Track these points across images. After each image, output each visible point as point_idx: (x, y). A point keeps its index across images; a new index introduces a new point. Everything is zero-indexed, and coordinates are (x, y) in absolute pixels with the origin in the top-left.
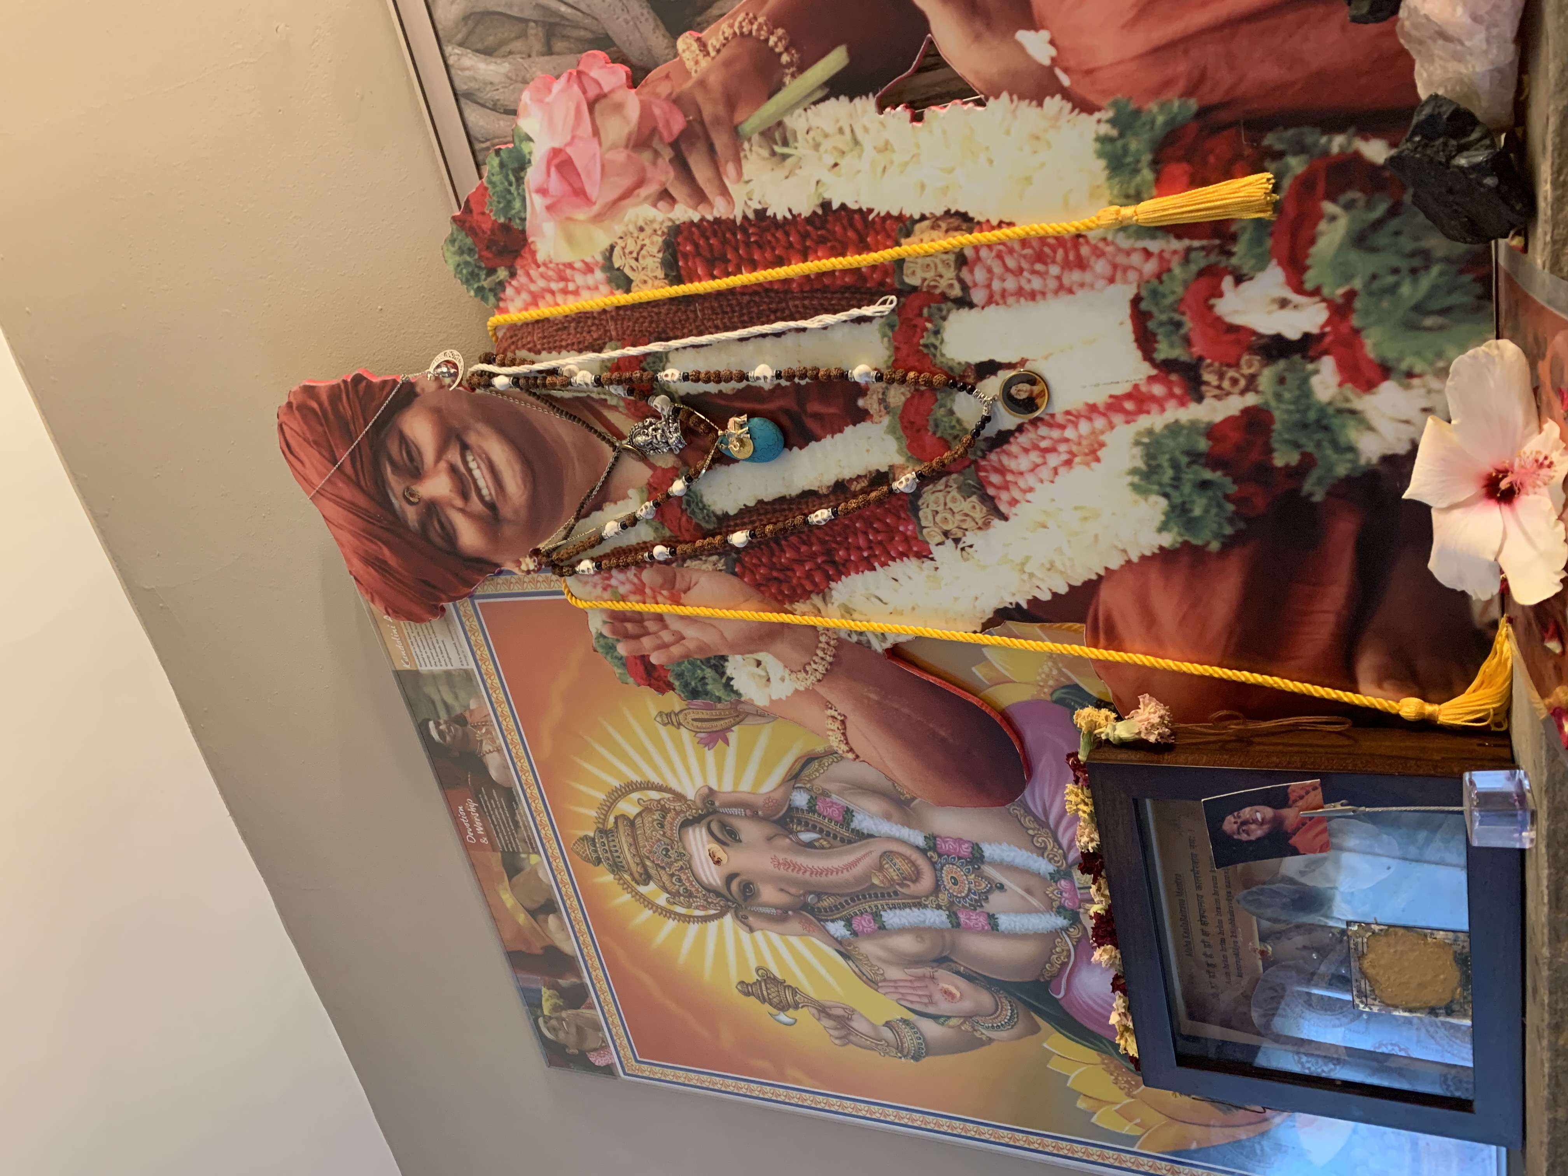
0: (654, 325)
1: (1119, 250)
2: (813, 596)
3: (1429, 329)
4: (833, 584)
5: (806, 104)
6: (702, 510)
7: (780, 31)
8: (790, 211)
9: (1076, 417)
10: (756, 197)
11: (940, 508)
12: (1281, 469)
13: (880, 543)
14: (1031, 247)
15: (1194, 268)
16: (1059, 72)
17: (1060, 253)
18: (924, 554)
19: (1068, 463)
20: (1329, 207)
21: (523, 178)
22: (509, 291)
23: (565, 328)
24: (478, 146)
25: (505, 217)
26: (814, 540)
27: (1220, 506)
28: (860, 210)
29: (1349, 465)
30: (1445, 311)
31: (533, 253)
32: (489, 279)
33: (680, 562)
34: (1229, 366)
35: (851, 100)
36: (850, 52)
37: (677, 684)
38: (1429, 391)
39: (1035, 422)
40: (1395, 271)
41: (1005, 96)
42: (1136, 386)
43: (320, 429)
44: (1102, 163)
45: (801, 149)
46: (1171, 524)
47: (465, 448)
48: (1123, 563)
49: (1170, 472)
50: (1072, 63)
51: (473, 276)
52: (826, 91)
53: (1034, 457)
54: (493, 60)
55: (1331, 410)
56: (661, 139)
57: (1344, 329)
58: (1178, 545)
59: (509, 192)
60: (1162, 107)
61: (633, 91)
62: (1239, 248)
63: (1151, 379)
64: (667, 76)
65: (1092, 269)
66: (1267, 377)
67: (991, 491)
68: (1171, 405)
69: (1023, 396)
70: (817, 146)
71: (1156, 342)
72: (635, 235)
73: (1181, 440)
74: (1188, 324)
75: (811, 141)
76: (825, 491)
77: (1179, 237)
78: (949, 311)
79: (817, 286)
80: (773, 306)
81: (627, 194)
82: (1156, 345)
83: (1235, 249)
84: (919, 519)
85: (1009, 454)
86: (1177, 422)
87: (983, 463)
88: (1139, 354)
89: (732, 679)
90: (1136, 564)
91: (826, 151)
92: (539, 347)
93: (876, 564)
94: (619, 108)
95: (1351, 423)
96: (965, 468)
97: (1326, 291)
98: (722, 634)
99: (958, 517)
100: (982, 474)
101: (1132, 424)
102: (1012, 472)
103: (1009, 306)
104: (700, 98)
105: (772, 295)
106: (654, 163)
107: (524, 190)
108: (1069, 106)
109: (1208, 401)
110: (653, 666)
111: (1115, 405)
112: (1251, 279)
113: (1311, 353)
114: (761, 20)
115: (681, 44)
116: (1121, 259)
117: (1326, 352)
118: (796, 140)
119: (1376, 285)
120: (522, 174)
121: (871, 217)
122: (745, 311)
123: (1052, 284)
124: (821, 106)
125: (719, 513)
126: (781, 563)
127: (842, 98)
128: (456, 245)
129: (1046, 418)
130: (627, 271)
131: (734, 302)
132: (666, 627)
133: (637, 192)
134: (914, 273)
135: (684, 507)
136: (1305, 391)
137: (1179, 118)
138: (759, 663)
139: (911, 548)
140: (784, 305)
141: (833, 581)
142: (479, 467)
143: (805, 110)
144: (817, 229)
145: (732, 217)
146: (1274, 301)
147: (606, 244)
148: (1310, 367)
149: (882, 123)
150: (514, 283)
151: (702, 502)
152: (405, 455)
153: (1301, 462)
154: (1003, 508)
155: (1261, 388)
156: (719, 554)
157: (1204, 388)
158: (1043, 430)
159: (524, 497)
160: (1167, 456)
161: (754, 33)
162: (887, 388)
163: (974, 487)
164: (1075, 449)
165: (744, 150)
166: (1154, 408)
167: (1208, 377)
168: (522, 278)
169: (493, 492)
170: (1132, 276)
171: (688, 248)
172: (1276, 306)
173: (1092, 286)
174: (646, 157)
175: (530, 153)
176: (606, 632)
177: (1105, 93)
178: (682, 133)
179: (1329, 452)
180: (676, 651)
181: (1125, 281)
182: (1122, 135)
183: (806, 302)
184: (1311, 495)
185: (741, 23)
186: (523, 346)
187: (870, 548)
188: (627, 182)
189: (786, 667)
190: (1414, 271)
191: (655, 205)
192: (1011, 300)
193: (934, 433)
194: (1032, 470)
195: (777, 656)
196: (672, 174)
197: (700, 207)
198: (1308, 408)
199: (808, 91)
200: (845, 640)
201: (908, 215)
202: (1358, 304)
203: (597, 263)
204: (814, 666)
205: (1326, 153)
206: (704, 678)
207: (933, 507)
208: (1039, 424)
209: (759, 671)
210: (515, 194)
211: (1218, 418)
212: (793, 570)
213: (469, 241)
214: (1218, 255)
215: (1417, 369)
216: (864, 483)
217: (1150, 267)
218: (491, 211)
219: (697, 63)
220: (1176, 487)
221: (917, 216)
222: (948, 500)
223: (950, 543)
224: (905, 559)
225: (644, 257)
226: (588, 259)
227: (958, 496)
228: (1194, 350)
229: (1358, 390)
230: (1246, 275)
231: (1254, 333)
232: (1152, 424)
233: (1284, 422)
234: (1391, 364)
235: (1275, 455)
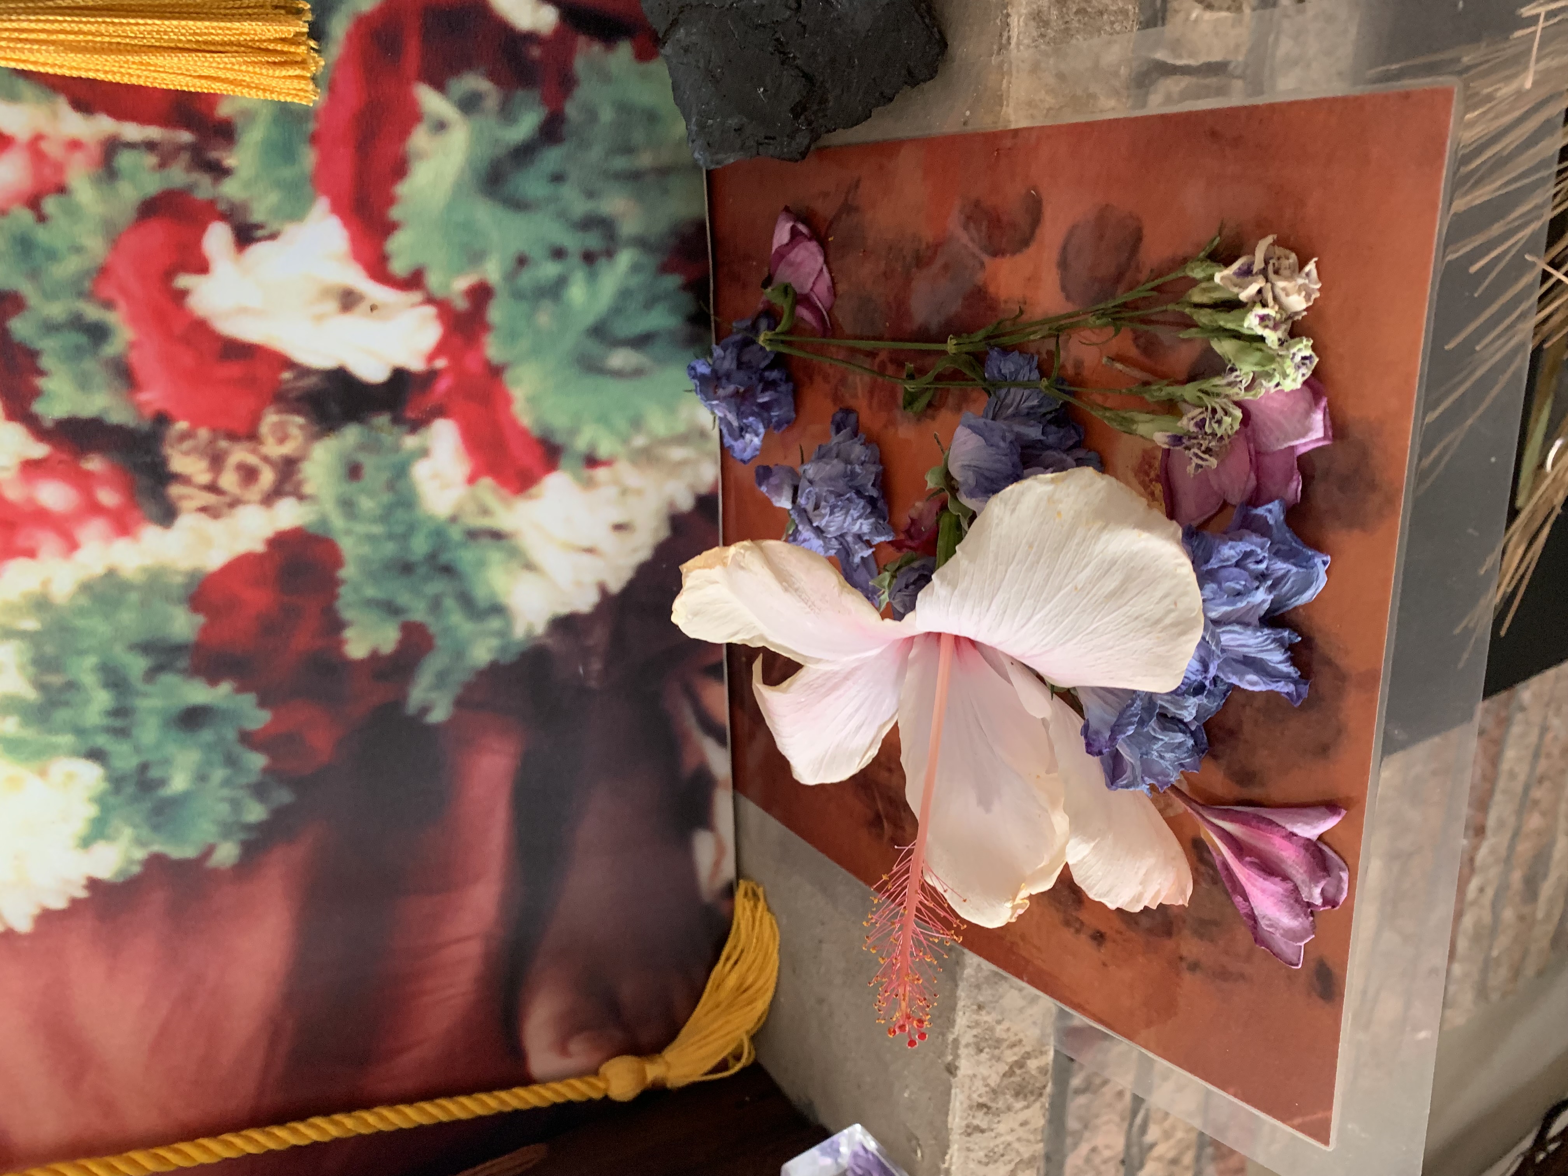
3: (618, 374)
12: (362, 662)
15: (129, 193)
20: (429, 100)
27: (231, 761)
29: (494, 642)
30: (641, 342)
34: (233, 437)
38: (624, 492)
40: (559, 254)
46: (116, 821)
55: (455, 534)
57: (471, 364)
58: (136, 869)
63: (31, 468)
66: (321, 462)
68: (92, 532)
71: (41, 373)
73: (127, 617)
74: (124, 330)
77: (84, 107)
82: (42, 383)
83: (230, 161)
86: (111, 574)
95: (495, 555)
97: (433, 281)
109: (187, 521)
112: (273, 236)
113: (410, 414)
117: (440, 412)
136: (402, 495)
146: (326, 292)
148: (410, 442)
153: (402, 644)
155: (308, 488)
157: (175, 490)
160: (91, 661)
166: (47, 541)
167: (185, 463)
172: (332, 306)
179: (456, 618)
184: (425, 710)
190: (589, 257)
198: (411, 529)
202: (495, 313)
211: (216, 560)
214: (189, 168)
215: (604, 450)
220: (122, 733)
228: (144, 396)
229: (504, 492)
230: (259, 226)
231: (287, 363)
232: (45, 583)
233: (364, 561)
234: (559, 439)
235: (349, 634)
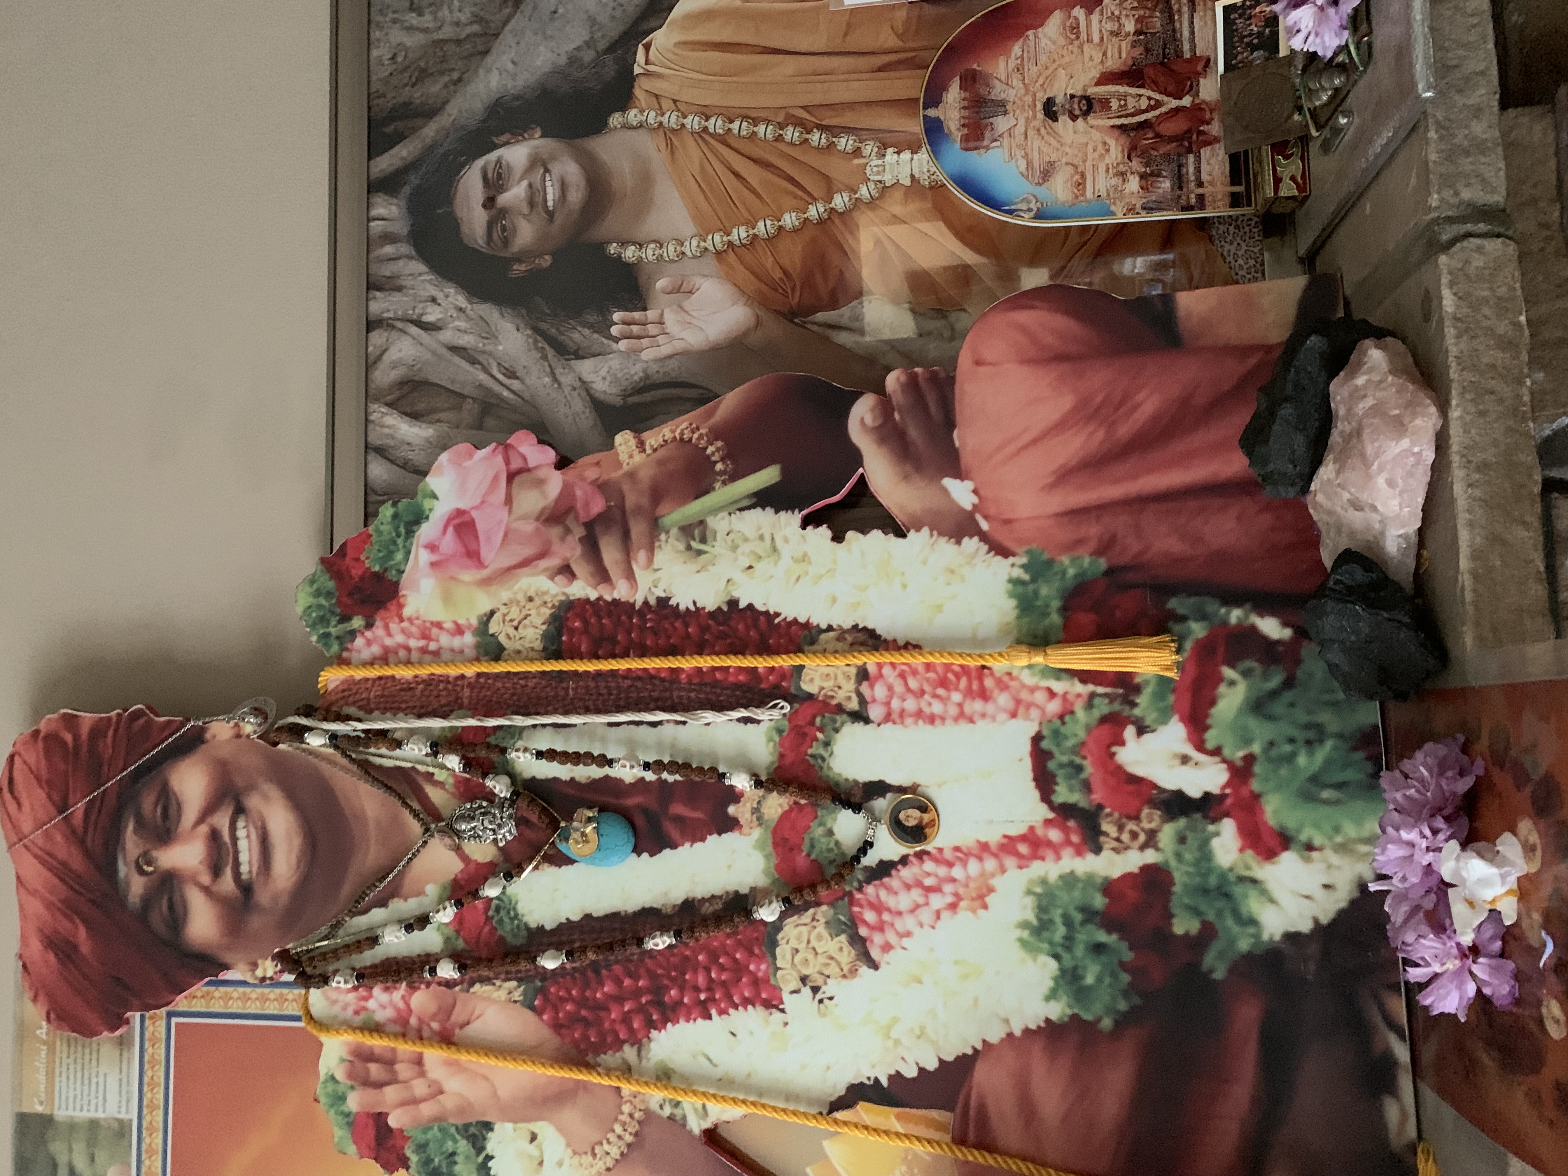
0: (515, 698)
1: (1023, 686)
2: (627, 1048)
3: (1326, 802)
4: (654, 1033)
5: (731, 510)
6: (512, 919)
7: (719, 444)
8: (695, 603)
9: (966, 855)
10: (662, 585)
11: (802, 946)
12: (1181, 937)
13: (723, 984)
14: (936, 672)
15: (1097, 713)
16: (979, 517)
17: (964, 682)
18: (773, 1003)
19: (953, 907)
20: (1228, 672)
21: (414, 532)
22: (359, 642)
23: (411, 689)
24: (372, 498)
25: (381, 567)
26: (642, 971)
27: (1114, 975)
28: (767, 612)
29: (1252, 940)
30: (1340, 786)
31: (401, 606)
32: (340, 626)
33: (465, 985)
34: (1130, 818)
35: (777, 512)
36: (784, 472)
37: (414, 1159)
38: (1330, 867)
39: (920, 855)
40: (1292, 741)
41: (925, 530)
42: (1032, 829)
43: (62, 766)
44: (1013, 603)
45: (718, 548)
46: (1061, 992)
47: (240, 810)
48: (1003, 1035)
49: (1061, 931)
50: (992, 511)
51: (323, 620)
52: (754, 500)
53: (916, 895)
54: (418, 423)
55: (1232, 877)
56: (577, 518)
57: (1244, 792)
58: (1066, 1019)
59: (395, 543)
60: (1073, 560)
61: (558, 473)
62: (1143, 700)
63: (1048, 822)
64: (598, 464)
65: (995, 701)
66: (1167, 833)
67: (863, 931)
68: (1067, 853)
69: (911, 823)
70: (734, 548)
71: (1056, 784)
72: (522, 604)
73: (1077, 894)
74: (1089, 768)
75: (730, 543)
76: (669, 911)
77: (1084, 681)
78: (843, 724)
79: (708, 680)
80: (655, 694)
81: (525, 563)
83: (1138, 701)
84: (774, 957)
85: (889, 889)
86: (1072, 872)
87: (858, 896)
88: (1036, 795)
89: (492, 1157)
90: (1019, 1039)
91: (743, 554)
92: (372, 706)
93: (714, 1012)
94: (540, 483)
95: (1253, 892)
96: (837, 900)
97: (1226, 752)
98: (495, 1092)
99: (822, 959)
100: (856, 909)
101: (1025, 870)
102: (889, 910)
103: (906, 727)
104: (626, 488)
105: (657, 682)
106: (563, 539)
107: (412, 544)
108: (986, 547)
109: (1106, 853)
110: (390, 1130)
111: (1008, 846)
112: (1153, 731)
113: (1212, 815)
114: (703, 431)
115: (619, 439)
116: (1024, 695)
117: (1227, 815)
118: (715, 539)
119: (1274, 752)
120: (415, 528)
121: (777, 621)
122: (623, 695)
123: (953, 711)
124: (746, 512)
125: (533, 925)
126: (594, 998)
127: (768, 509)
128: (315, 586)
129: (933, 851)
130: (502, 639)
131: (613, 685)
132: (422, 1074)
133: (535, 563)
134: (812, 680)
135: (491, 913)
136: (1205, 855)
137: (1089, 573)
138: (533, 1137)
139: (758, 994)
140: (667, 694)
141: (655, 1029)
142: (248, 836)
143: (730, 514)
144: (719, 624)
145: (632, 601)
146: (1175, 756)
147: (487, 608)
148: (1211, 828)
149: (803, 537)
150: (368, 634)
151: (515, 909)
152: (159, 810)
153: (1201, 933)
154: (875, 953)
155: (1161, 845)
156: (520, 980)
157: (1102, 839)
158: (929, 866)
159: (294, 879)
160: (1060, 911)
161: (694, 440)
162: (764, 797)
163: (845, 924)
164: (961, 891)
165: (660, 540)
166: (1050, 855)
167: (1108, 827)
168: (378, 630)
169: (255, 870)
170: (1035, 713)
171: (577, 624)
172: (1177, 762)
173: (994, 718)
174: (555, 532)
175: (431, 510)
176: (340, 1076)
177: (1021, 542)
178: (600, 515)
179: (1230, 922)
180: (427, 1110)
181: (1027, 718)
182: (1034, 580)
183: (692, 695)
184: (1211, 971)
185: (682, 430)
186: (354, 703)
187: (709, 989)
188: (529, 551)
189: (568, 1145)
190: (1309, 743)
191: (552, 578)
192: (909, 721)
193: (808, 855)
194: (912, 911)
195: (560, 1129)
196: (578, 550)
197: (600, 587)
198: (1209, 872)
199: (736, 498)
200: (654, 1113)
201: (815, 624)
202: (1257, 769)
203: (470, 626)
204: (606, 1147)
205: (1225, 623)
206: (453, 1154)
207: (794, 943)
208: (925, 857)
209: (532, 1149)
210: (401, 546)
211: (1116, 874)
212: (608, 1010)
213: (331, 585)
214: (1122, 703)
215: (1317, 841)
216: (719, 906)
217: (1054, 707)
218: (368, 558)
219: (631, 457)
220: (1068, 948)
221: (824, 626)
222: (812, 937)
223: (807, 991)
224: (750, 1007)
225: (525, 627)
226: (461, 621)
227: (825, 934)
228: (1094, 796)
229: (1259, 858)
230: (1148, 727)
231: (1154, 786)
232: (1047, 873)
233: (1185, 885)
234: (1292, 833)
235: (1175, 921)
